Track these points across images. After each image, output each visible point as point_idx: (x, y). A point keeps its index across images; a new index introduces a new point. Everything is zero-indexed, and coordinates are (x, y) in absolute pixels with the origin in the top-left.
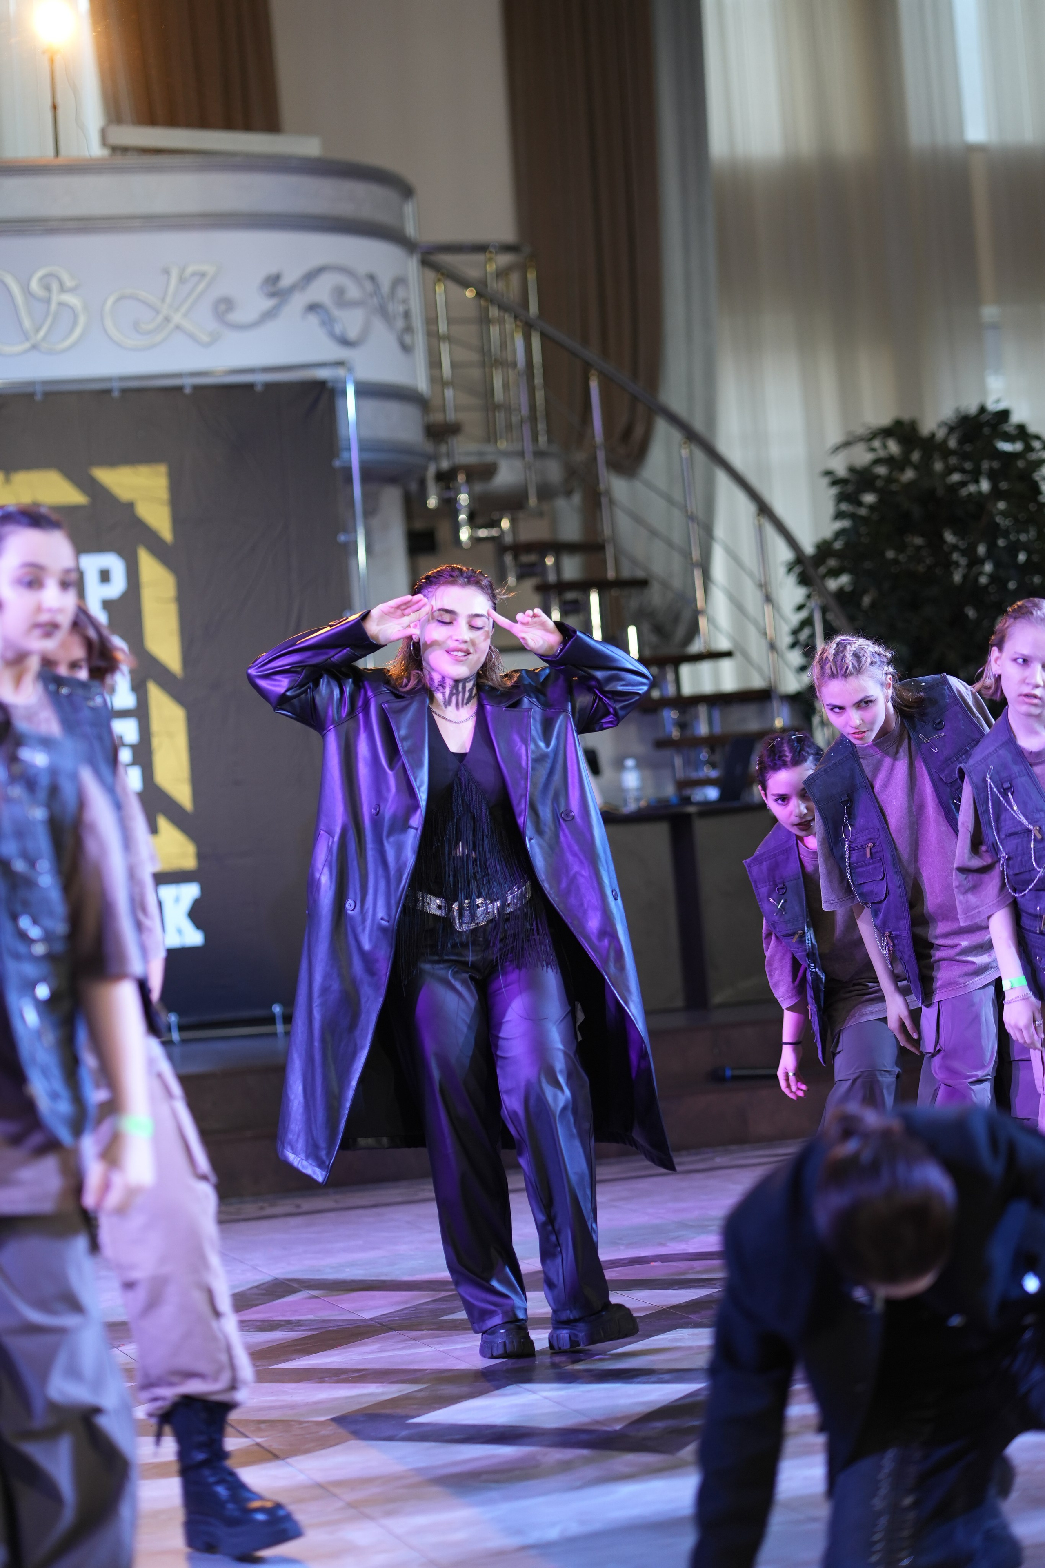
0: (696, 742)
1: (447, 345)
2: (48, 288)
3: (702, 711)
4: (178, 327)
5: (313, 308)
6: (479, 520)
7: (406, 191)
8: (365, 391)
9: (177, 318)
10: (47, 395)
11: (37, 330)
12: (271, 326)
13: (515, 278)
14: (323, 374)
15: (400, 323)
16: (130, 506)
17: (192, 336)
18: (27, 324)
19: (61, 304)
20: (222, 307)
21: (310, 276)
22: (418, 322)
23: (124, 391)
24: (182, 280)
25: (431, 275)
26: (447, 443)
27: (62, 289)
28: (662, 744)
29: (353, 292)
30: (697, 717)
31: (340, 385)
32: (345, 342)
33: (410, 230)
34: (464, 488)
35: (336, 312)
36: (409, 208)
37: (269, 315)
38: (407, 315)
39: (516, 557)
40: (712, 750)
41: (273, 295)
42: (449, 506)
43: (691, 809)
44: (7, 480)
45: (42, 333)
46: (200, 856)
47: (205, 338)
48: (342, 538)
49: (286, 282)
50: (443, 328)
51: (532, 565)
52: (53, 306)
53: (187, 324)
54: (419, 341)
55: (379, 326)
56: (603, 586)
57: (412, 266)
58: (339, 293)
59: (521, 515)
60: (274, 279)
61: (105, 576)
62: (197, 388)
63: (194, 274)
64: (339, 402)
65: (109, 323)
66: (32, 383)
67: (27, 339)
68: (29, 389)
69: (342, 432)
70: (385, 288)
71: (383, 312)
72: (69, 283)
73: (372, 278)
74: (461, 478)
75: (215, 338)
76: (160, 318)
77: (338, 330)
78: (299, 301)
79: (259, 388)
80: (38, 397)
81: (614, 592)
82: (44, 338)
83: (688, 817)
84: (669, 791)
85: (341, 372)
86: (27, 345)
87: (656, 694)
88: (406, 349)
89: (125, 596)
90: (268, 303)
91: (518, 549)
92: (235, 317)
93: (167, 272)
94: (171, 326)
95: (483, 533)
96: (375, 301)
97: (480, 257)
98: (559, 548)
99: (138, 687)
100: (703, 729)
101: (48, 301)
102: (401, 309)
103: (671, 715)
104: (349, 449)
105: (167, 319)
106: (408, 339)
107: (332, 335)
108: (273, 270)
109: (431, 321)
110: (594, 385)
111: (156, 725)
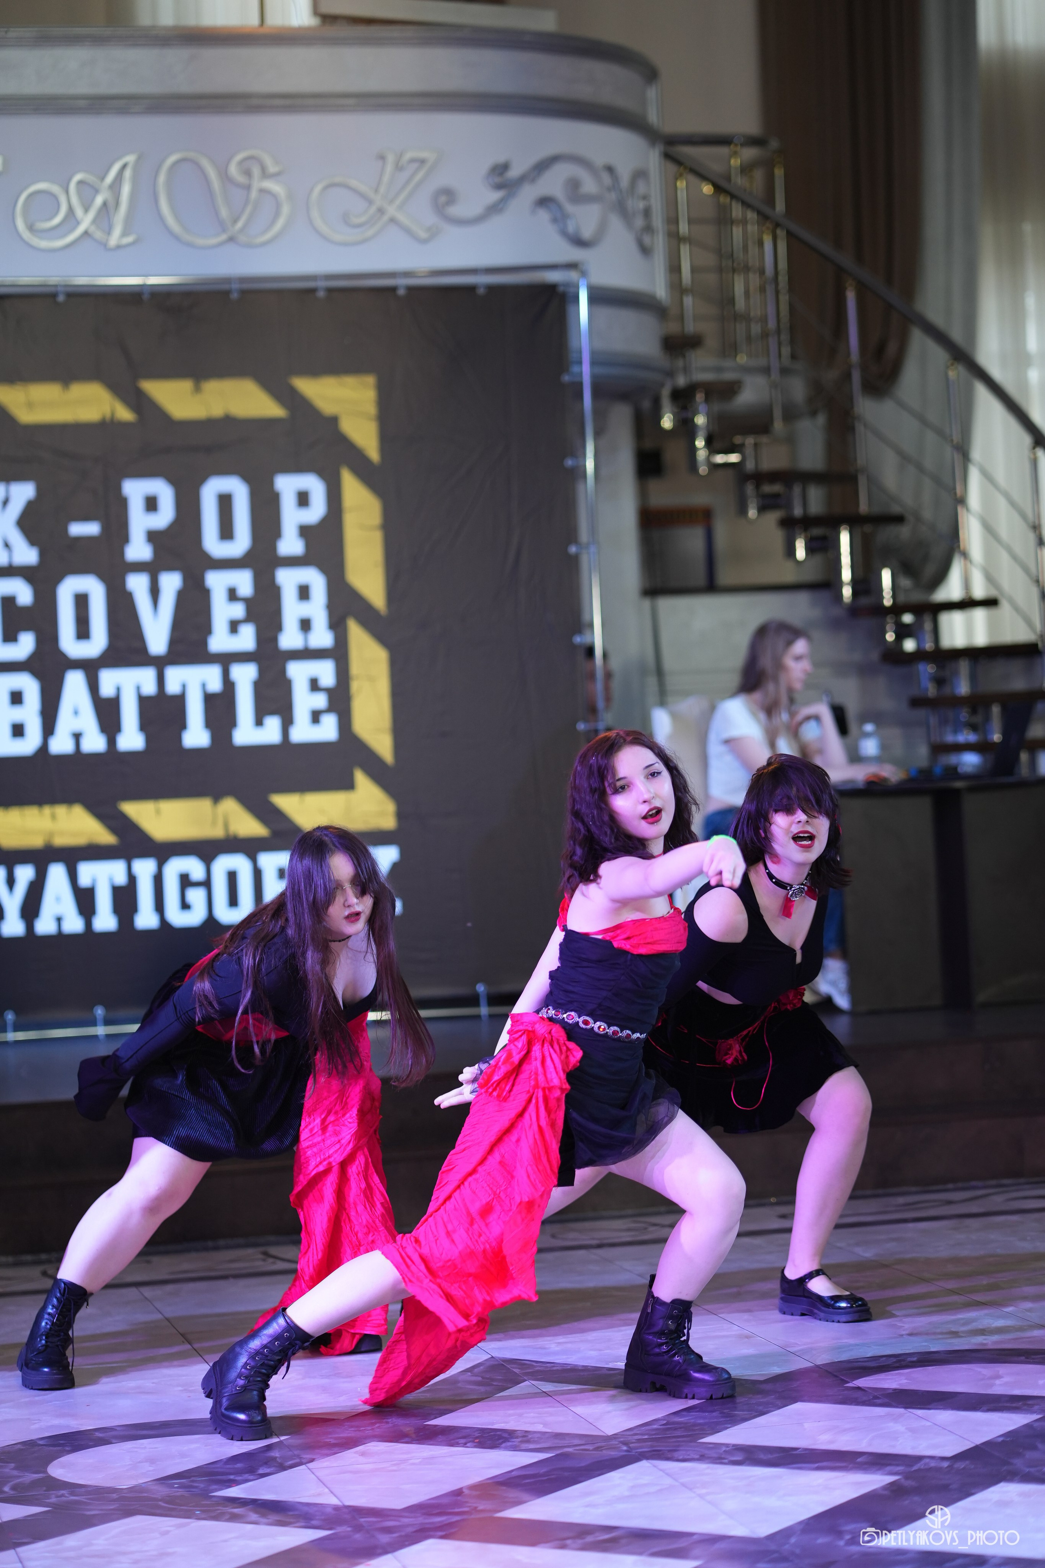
0: (957, 702)
1: (688, 246)
2: (248, 173)
3: (964, 666)
4: (392, 220)
5: (544, 202)
6: (717, 445)
7: (651, 74)
8: (598, 297)
9: (391, 211)
10: (244, 292)
11: (235, 221)
12: (497, 222)
13: (759, 175)
14: (553, 277)
15: (639, 222)
16: (334, 420)
17: (408, 231)
18: (224, 213)
19: (262, 191)
20: (443, 199)
21: (542, 166)
22: (658, 221)
23: (330, 291)
24: (398, 168)
25: (672, 168)
26: (684, 356)
27: (265, 175)
28: (917, 702)
29: (589, 186)
30: (956, 673)
31: (572, 290)
32: (579, 242)
33: (653, 117)
34: (702, 407)
35: (570, 208)
36: (652, 93)
37: (495, 209)
38: (647, 212)
39: (758, 487)
40: (974, 711)
41: (499, 187)
42: (685, 428)
43: (959, 784)
44: (197, 389)
45: (240, 224)
46: (400, 815)
47: (423, 235)
48: (569, 462)
49: (514, 173)
50: (684, 228)
51: (776, 496)
52: (254, 194)
53: (401, 217)
54: (660, 243)
55: (616, 224)
56: (854, 521)
57: (653, 159)
58: (574, 185)
59: (764, 439)
60: (501, 169)
61: (303, 499)
62: (411, 289)
63: (413, 160)
64: (570, 309)
65: (315, 214)
66: (228, 280)
67: (224, 230)
68: (226, 287)
69: (573, 343)
70: (625, 182)
71: (622, 209)
72: (272, 169)
73: (610, 169)
74: (700, 397)
75: (433, 234)
76: (373, 209)
77: (571, 229)
78: (529, 193)
79: (481, 291)
80: (235, 296)
81: (868, 528)
82: (242, 230)
83: (957, 791)
84: (922, 754)
85: (573, 275)
86: (224, 237)
87: (909, 645)
88: (645, 250)
89: (324, 521)
90: (495, 196)
91: (759, 478)
92: (456, 210)
93: (382, 158)
94: (386, 218)
95: (720, 459)
96: (613, 196)
97: (724, 150)
98: (807, 478)
99: (337, 624)
100: (963, 688)
101: (248, 188)
102: (641, 205)
103: (927, 669)
104: (580, 363)
105: (381, 211)
106: (647, 240)
107: (564, 233)
108: (501, 159)
109: (672, 220)
110: (851, 297)
111: (355, 668)
